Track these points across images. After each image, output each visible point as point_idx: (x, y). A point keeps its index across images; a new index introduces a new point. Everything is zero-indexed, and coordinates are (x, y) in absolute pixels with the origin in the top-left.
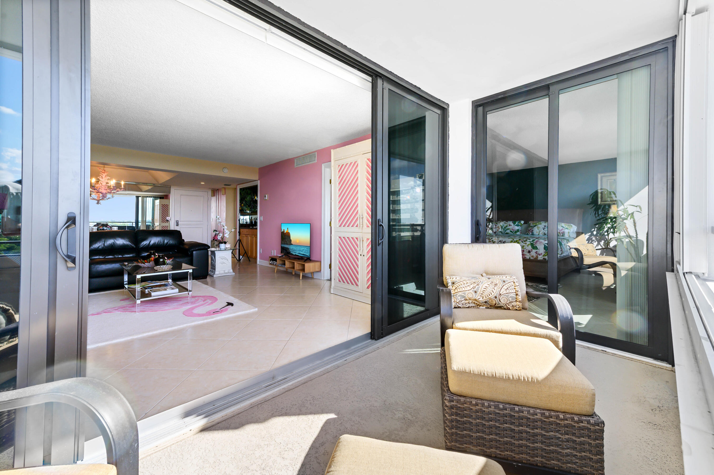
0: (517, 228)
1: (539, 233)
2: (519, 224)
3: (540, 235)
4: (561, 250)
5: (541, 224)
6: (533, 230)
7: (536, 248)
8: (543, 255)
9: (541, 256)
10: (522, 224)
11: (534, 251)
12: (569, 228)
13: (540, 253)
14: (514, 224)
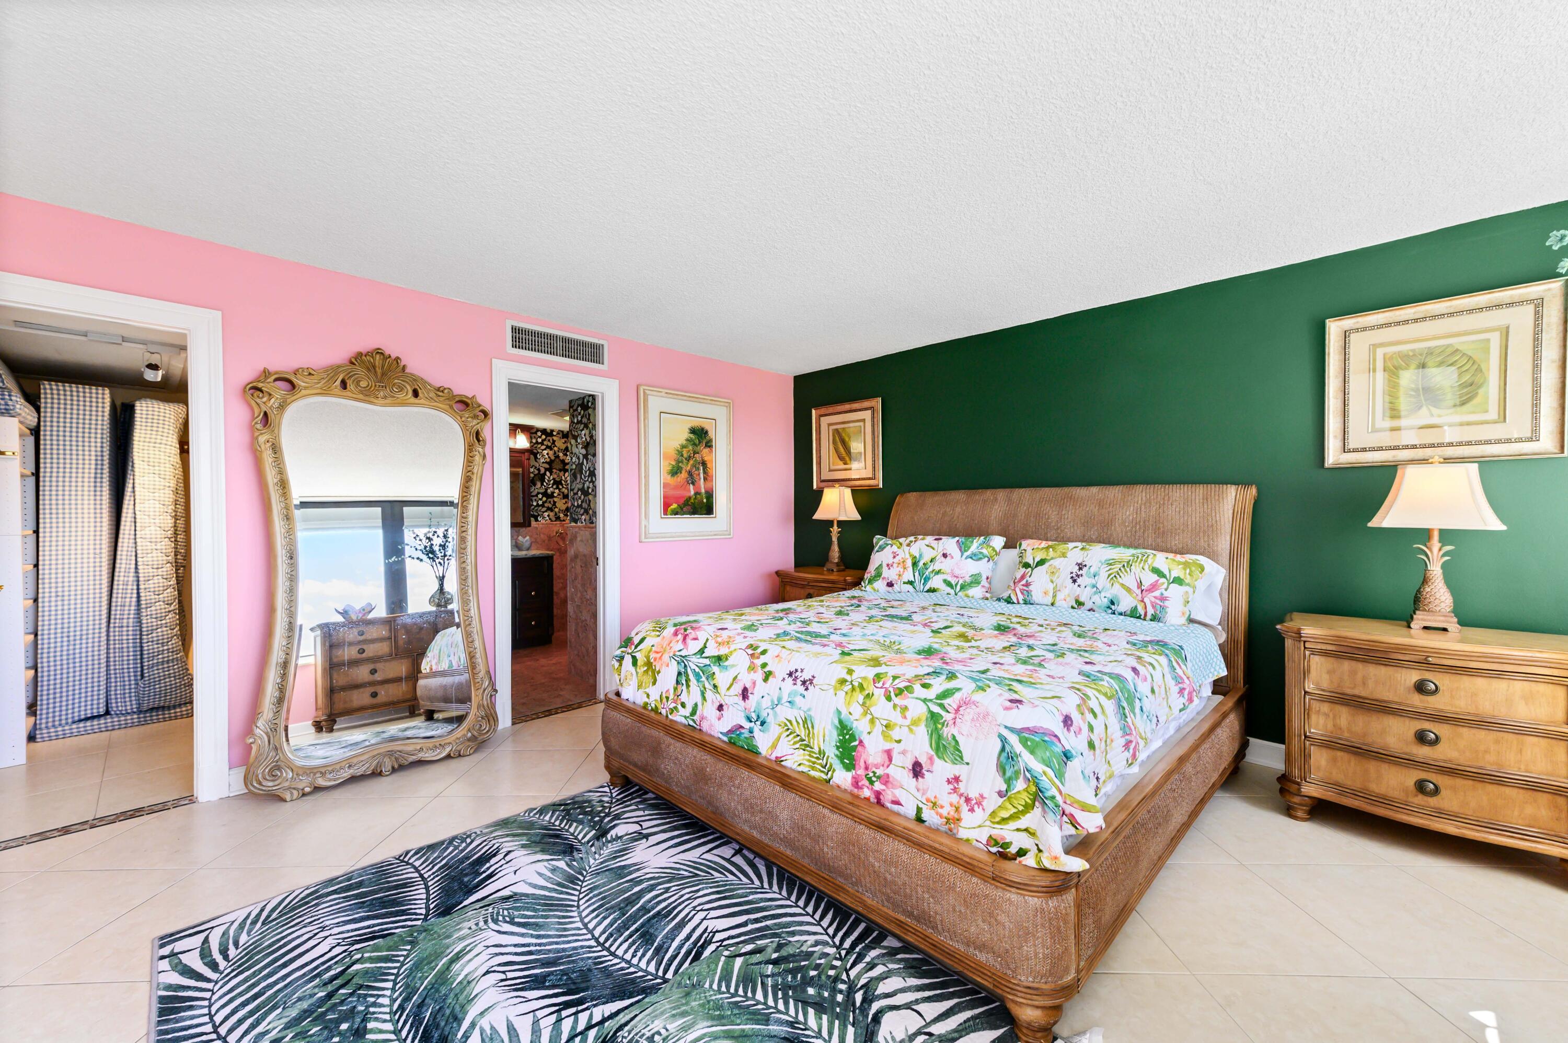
0: (970, 568)
1: (1054, 596)
2: (985, 551)
3: (1057, 604)
4: (1127, 745)
5: (1064, 555)
6: (1030, 580)
7: (958, 757)
8: (989, 811)
9: (980, 815)
10: (994, 549)
11: (942, 769)
12: (1188, 580)
13: (973, 794)
14: (962, 549)
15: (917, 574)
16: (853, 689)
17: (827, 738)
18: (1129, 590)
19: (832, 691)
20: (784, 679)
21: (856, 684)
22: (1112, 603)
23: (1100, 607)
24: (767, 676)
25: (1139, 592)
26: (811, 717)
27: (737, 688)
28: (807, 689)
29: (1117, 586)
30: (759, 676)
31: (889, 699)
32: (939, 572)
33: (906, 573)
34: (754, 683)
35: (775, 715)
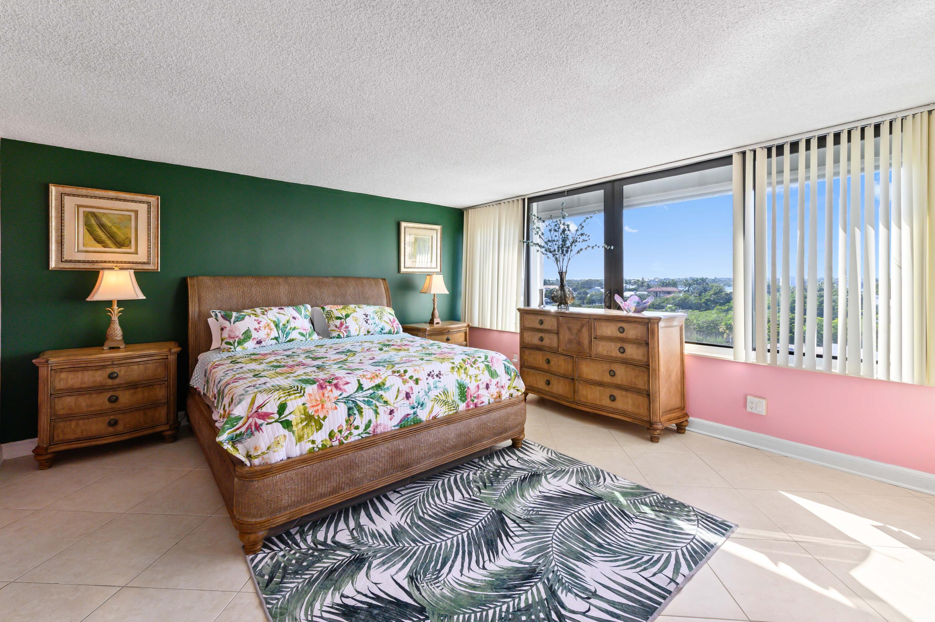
1: (359, 331)
15: (280, 332)
16: (458, 369)
17: (455, 394)
18: (387, 323)
19: (451, 374)
20: (427, 379)
21: (459, 367)
22: (382, 329)
23: (377, 332)
24: (417, 381)
25: (391, 323)
26: (446, 389)
27: (403, 395)
28: (440, 378)
29: (383, 322)
30: (411, 383)
31: (472, 366)
32: (294, 329)
33: (272, 332)
34: (412, 388)
35: (429, 397)
